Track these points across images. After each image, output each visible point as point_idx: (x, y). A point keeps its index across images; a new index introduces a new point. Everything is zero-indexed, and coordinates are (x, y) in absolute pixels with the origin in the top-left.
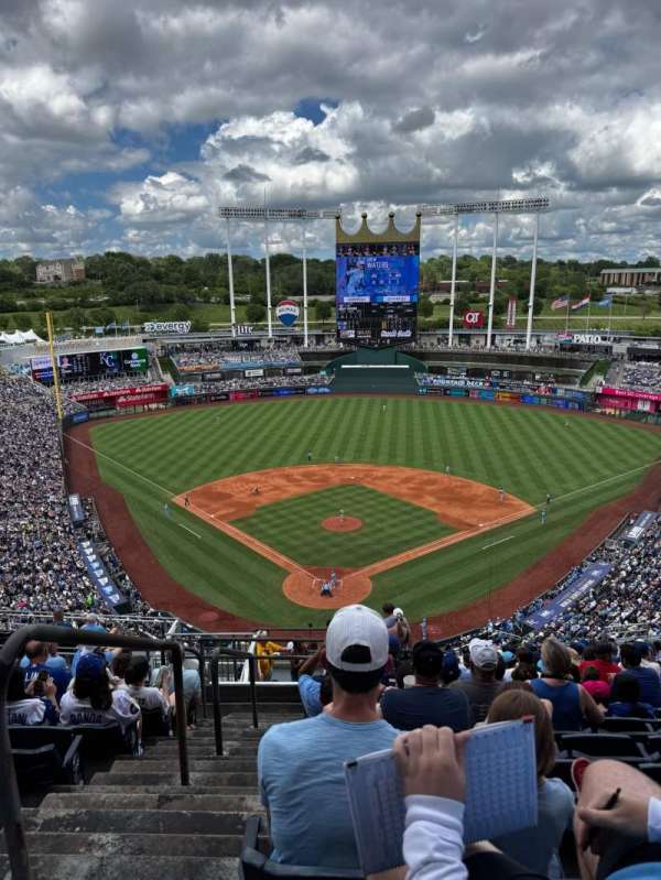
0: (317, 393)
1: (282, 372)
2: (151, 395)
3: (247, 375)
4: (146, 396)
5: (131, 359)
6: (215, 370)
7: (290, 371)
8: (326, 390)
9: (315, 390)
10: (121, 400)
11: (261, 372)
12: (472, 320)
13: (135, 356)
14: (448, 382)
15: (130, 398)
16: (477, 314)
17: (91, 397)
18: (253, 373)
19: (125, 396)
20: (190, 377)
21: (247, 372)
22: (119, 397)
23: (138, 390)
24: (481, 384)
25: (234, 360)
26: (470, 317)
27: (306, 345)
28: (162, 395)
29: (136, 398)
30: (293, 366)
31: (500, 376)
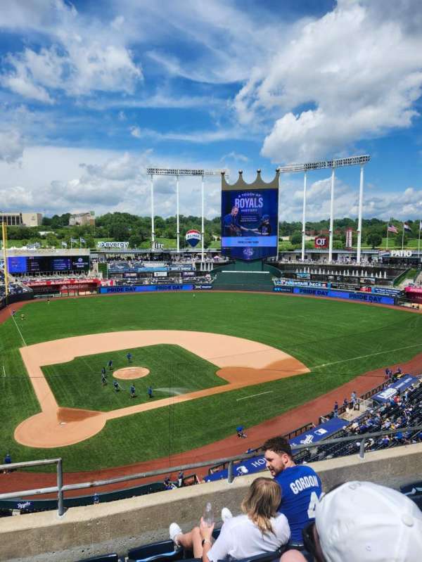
1: (180, 274)
3: (155, 275)
4: (82, 286)
5: (78, 262)
7: (185, 274)
8: (209, 287)
10: (64, 287)
11: (165, 274)
12: (321, 244)
13: (80, 260)
14: (296, 283)
15: (70, 287)
16: (324, 239)
17: (41, 284)
18: (160, 274)
19: (67, 285)
21: (155, 273)
22: (62, 285)
23: (76, 282)
24: (319, 285)
26: (319, 241)
27: (202, 258)
28: (94, 286)
29: (74, 287)
30: (187, 271)
31: (335, 280)
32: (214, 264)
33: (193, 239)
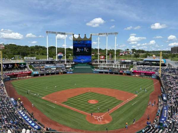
0: (69, 73)
1: (60, 68)
2: (27, 74)
5: (21, 65)
6: (43, 68)
7: (62, 68)
8: (72, 73)
10: (19, 75)
11: (55, 69)
14: (100, 70)
15: (21, 75)
17: (10, 74)
19: (20, 74)
20: (37, 70)
21: (52, 68)
23: (23, 73)
24: (107, 71)
25: (48, 66)
26: (102, 57)
27: (65, 63)
28: (30, 74)
29: (23, 75)
30: (63, 67)
31: (111, 69)
32: (71, 65)
33: (60, 56)
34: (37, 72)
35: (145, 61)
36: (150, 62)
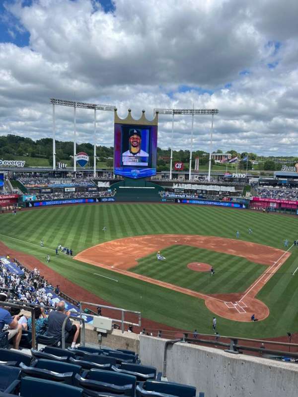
0: (107, 202)
1: (85, 189)
2: (8, 201)
3: (66, 191)
4: (5, 202)
6: (46, 188)
7: (90, 189)
8: (113, 200)
9: (106, 200)
11: (74, 189)
12: (178, 167)
14: (176, 196)
18: (69, 190)
20: (32, 191)
21: (66, 189)
24: (193, 196)
25: (57, 182)
26: (177, 165)
27: (95, 176)
28: (15, 201)
30: (92, 187)
31: (202, 193)
32: (110, 181)
34: (32, 197)
35: (278, 176)
36: (291, 180)
